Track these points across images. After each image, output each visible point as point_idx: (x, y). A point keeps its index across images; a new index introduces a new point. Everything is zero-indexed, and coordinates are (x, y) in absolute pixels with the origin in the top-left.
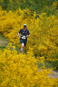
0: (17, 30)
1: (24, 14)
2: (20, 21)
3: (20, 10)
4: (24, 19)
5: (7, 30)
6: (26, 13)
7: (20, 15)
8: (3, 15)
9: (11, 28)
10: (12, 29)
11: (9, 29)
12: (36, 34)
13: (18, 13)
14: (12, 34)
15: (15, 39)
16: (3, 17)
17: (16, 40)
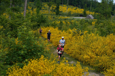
0: (69, 44)
1: (73, 33)
2: (70, 38)
3: (70, 30)
4: (73, 36)
6: (75, 33)
7: (70, 33)
8: (59, 34)
12: (82, 47)
16: (60, 35)
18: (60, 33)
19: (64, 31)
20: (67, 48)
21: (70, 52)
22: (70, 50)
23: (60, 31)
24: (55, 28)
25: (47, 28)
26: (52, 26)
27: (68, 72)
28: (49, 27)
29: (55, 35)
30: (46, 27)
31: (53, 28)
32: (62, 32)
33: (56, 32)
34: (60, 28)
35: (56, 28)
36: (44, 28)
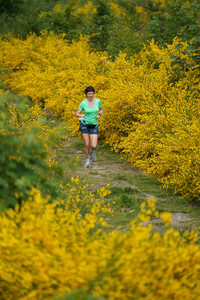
1: (172, 64)
2: (159, 91)
3: (155, 49)
4: (174, 80)
5: (119, 126)
6: (179, 61)
7: (157, 67)
8: (98, 73)
9: (131, 118)
10: (136, 120)
11: (123, 120)
13: (150, 59)
14: (137, 137)
15: (150, 155)
16: (101, 79)
17: (154, 159)
18: (101, 69)
19: (122, 56)
20: (146, 145)
21: (160, 167)
22: (165, 156)
23: (103, 58)
24: (70, 39)
25: (29, 39)
26: (56, 32)
27: (177, 277)
28: (38, 35)
29: (75, 76)
30: (24, 38)
31: (61, 41)
32: (113, 60)
33: (77, 61)
34: (99, 43)
35: (78, 40)
36: (16, 41)
